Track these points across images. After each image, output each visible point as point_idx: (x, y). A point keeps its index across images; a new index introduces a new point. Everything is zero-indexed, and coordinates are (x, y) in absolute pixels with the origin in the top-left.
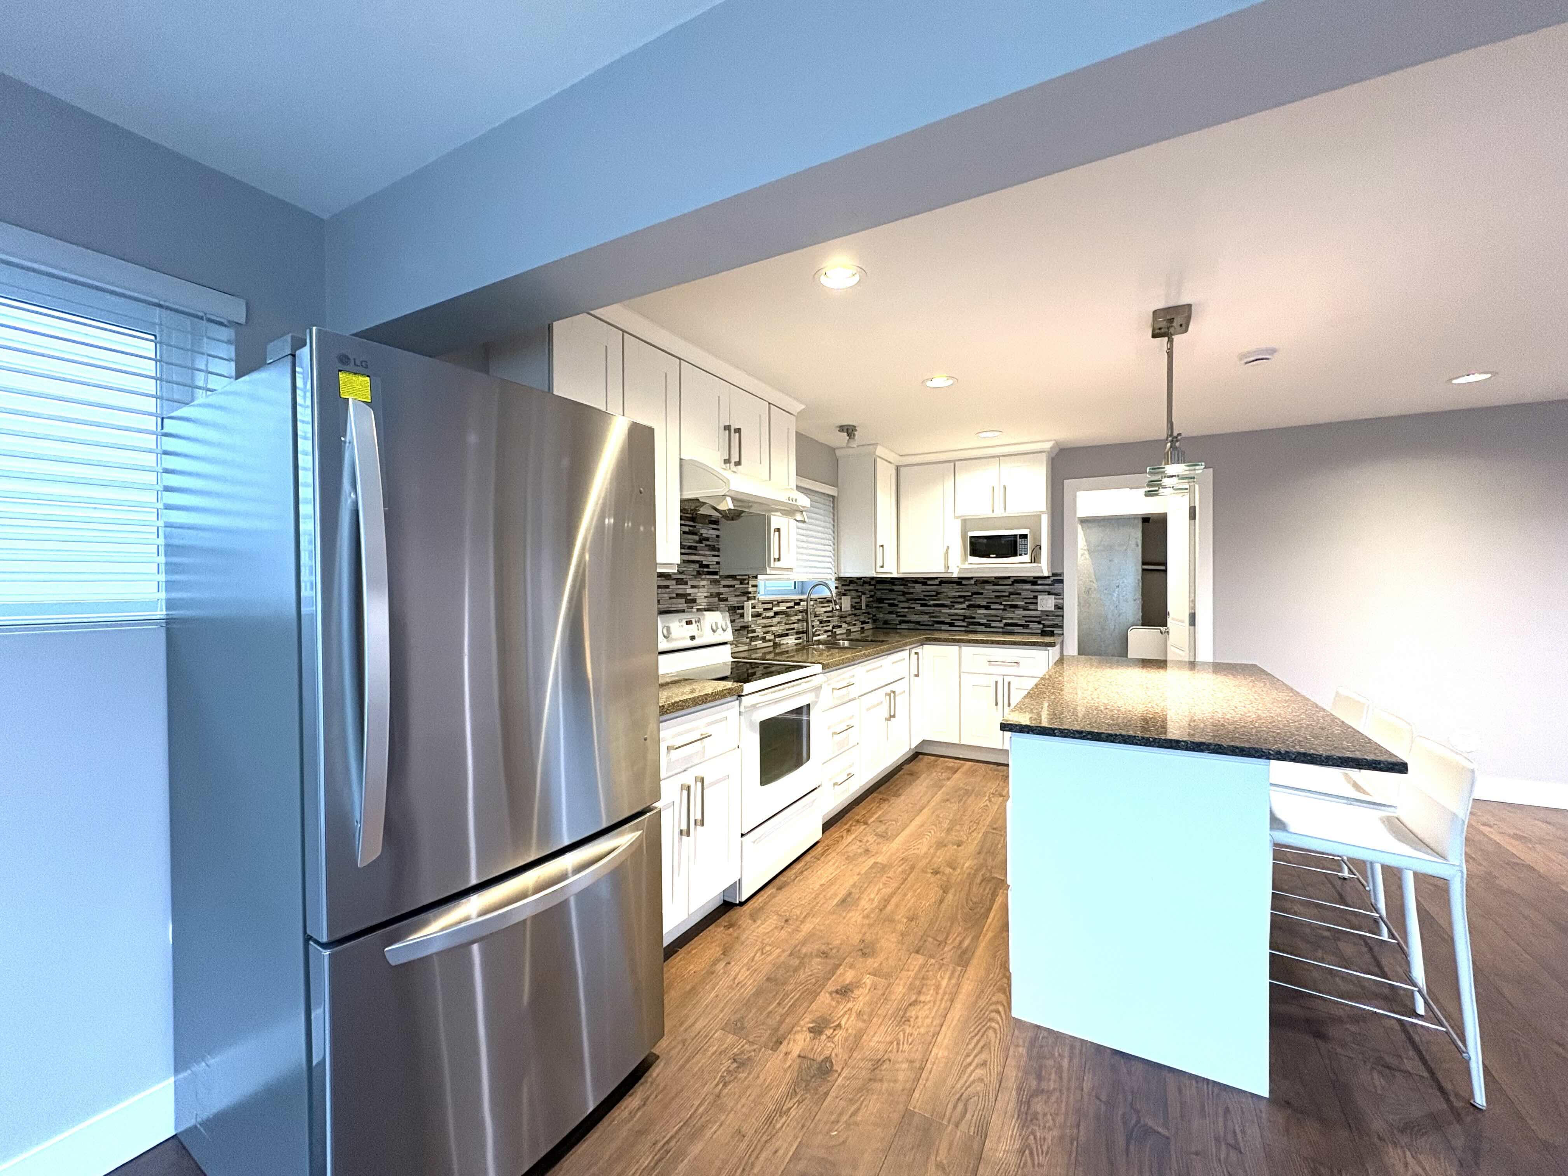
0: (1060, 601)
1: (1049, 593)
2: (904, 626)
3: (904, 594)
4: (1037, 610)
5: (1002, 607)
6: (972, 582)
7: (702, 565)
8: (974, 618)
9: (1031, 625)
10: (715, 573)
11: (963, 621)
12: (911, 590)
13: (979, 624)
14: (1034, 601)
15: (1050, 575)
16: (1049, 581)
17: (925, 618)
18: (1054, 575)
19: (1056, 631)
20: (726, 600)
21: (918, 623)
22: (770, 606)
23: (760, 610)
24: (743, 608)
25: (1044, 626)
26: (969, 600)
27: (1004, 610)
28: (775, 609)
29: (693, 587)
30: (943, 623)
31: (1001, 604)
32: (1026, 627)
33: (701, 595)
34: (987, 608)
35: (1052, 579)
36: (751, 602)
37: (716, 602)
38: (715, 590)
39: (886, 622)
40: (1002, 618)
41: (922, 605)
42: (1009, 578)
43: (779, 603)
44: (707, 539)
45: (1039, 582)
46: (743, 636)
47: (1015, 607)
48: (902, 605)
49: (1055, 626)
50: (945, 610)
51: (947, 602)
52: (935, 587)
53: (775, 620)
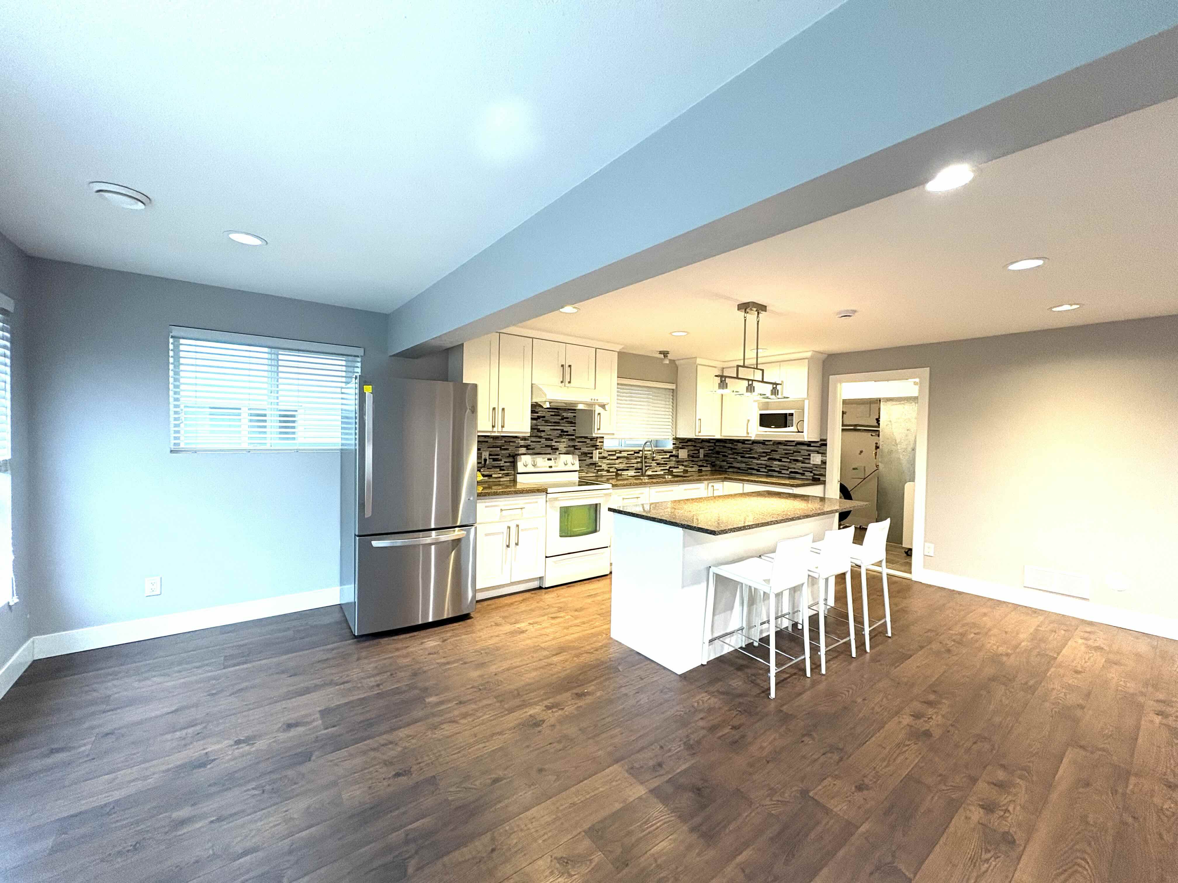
0: (824, 458)
1: (818, 453)
2: (730, 470)
3: (732, 449)
4: (809, 463)
5: (789, 460)
6: (771, 443)
7: (562, 431)
8: (772, 467)
9: (807, 474)
10: (573, 435)
11: (765, 468)
12: (736, 447)
13: (774, 471)
14: (808, 457)
15: (818, 440)
16: (818, 444)
17: (743, 465)
18: (821, 440)
19: (822, 478)
20: (580, 449)
21: (739, 468)
22: (614, 453)
23: (606, 455)
24: (592, 453)
25: (815, 474)
26: (769, 455)
27: (790, 462)
28: (618, 455)
29: (556, 442)
30: (753, 469)
31: (788, 458)
32: (803, 474)
33: (562, 446)
34: (780, 460)
35: (820, 443)
36: (598, 451)
37: (572, 450)
38: (571, 443)
39: (721, 467)
40: (789, 468)
41: (742, 457)
42: (793, 441)
43: (620, 452)
44: (567, 418)
45: (812, 445)
46: (591, 468)
47: (797, 461)
48: (730, 456)
49: (821, 475)
50: (755, 461)
51: (756, 456)
52: (749, 446)
53: (617, 461)
